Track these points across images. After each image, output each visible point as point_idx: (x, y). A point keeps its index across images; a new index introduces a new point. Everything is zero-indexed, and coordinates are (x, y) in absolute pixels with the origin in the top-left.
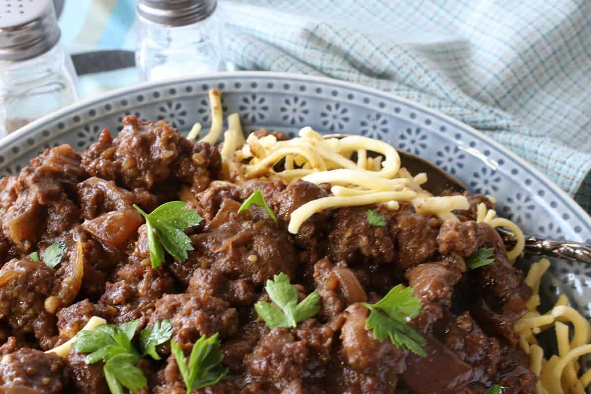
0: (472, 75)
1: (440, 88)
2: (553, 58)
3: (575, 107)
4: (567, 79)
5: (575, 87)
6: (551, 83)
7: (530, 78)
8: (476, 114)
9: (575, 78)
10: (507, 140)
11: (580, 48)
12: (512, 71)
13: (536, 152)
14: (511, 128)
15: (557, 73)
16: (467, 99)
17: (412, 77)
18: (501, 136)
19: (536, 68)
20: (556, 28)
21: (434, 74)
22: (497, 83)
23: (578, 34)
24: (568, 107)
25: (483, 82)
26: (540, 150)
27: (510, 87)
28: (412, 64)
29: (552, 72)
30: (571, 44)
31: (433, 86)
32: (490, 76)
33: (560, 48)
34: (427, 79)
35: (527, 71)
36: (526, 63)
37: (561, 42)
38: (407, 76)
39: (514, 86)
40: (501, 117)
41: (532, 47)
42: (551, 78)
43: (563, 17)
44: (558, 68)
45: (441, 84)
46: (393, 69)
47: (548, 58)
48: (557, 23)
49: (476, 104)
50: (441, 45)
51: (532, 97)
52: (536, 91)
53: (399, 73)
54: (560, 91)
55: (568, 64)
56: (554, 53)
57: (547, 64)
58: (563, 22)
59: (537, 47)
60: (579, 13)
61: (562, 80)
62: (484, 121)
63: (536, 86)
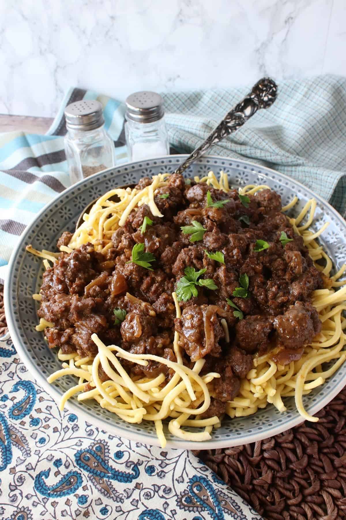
0: (285, 142)
1: (270, 147)
2: (323, 132)
3: (335, 155)
4: (331, 142)
5: (335, 145)
6: (323, 144)
7: (313, 142)
8: (288, 159)
9: (334, 141)
10: (303, 170)
11: (336, 127)
12: (304, 138)
13: (316, 173)
14: (305, 164)
15: (325, 139)
16: (283, 152)
17: (257, 143)
18: (300, 168)
19: (315, 137)
20: (323, 117)
21: (267, 141)
22: (297, 145)
23: (334, 120)
24: (331, 155)
25: (291, 145)
26: (318, 172)
27: (303, 146)
28: (257, 137)
29: (323, 139)
30: (331, 125)
31: (267, 147)
32: (294, 142)
33: (326, 127)
34: (264, 144)
35: (311, 139)
36: (310, 135)
37: (326, 124)
38: (254, 143)
39: (306, 146)
40: (300, 159)
41: (313, 127)
42: (323, 142)
43: (326, 112)
44: (326, 137)
45: (271, 145)
46: (247, 140)
47: (321, 132)
48: (324, 115)
49: (287, 154)
50: (270, 128)
51: (314, 151)
52: (316, 148)
53: (250, 142)
54: (327, 147)
55: (330, 134)
56: (323, 129)
57: (321, 135)
58: (327, 114)
59: (315, 127)
60: (334, 110)
61: (328, 142)
62: (292, 162)
63: (316, 146)
